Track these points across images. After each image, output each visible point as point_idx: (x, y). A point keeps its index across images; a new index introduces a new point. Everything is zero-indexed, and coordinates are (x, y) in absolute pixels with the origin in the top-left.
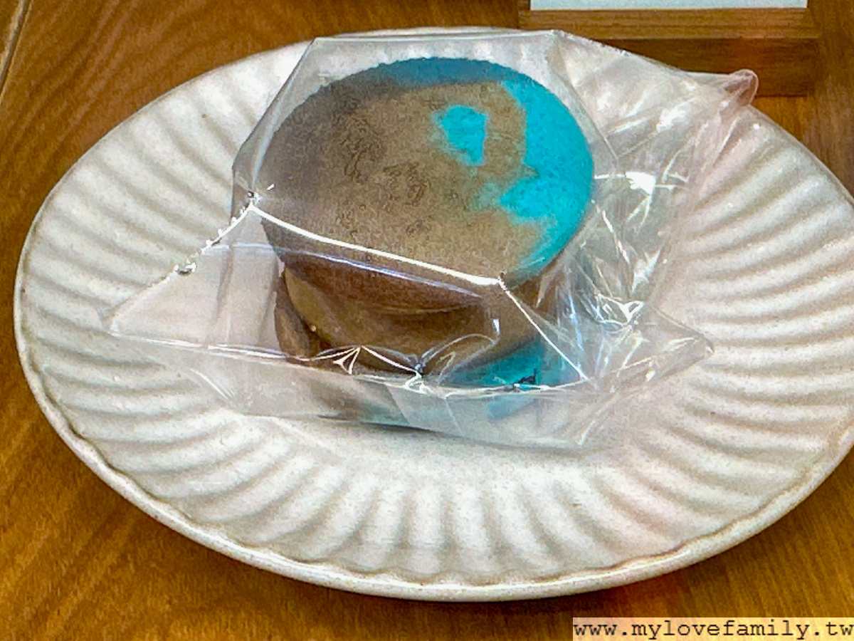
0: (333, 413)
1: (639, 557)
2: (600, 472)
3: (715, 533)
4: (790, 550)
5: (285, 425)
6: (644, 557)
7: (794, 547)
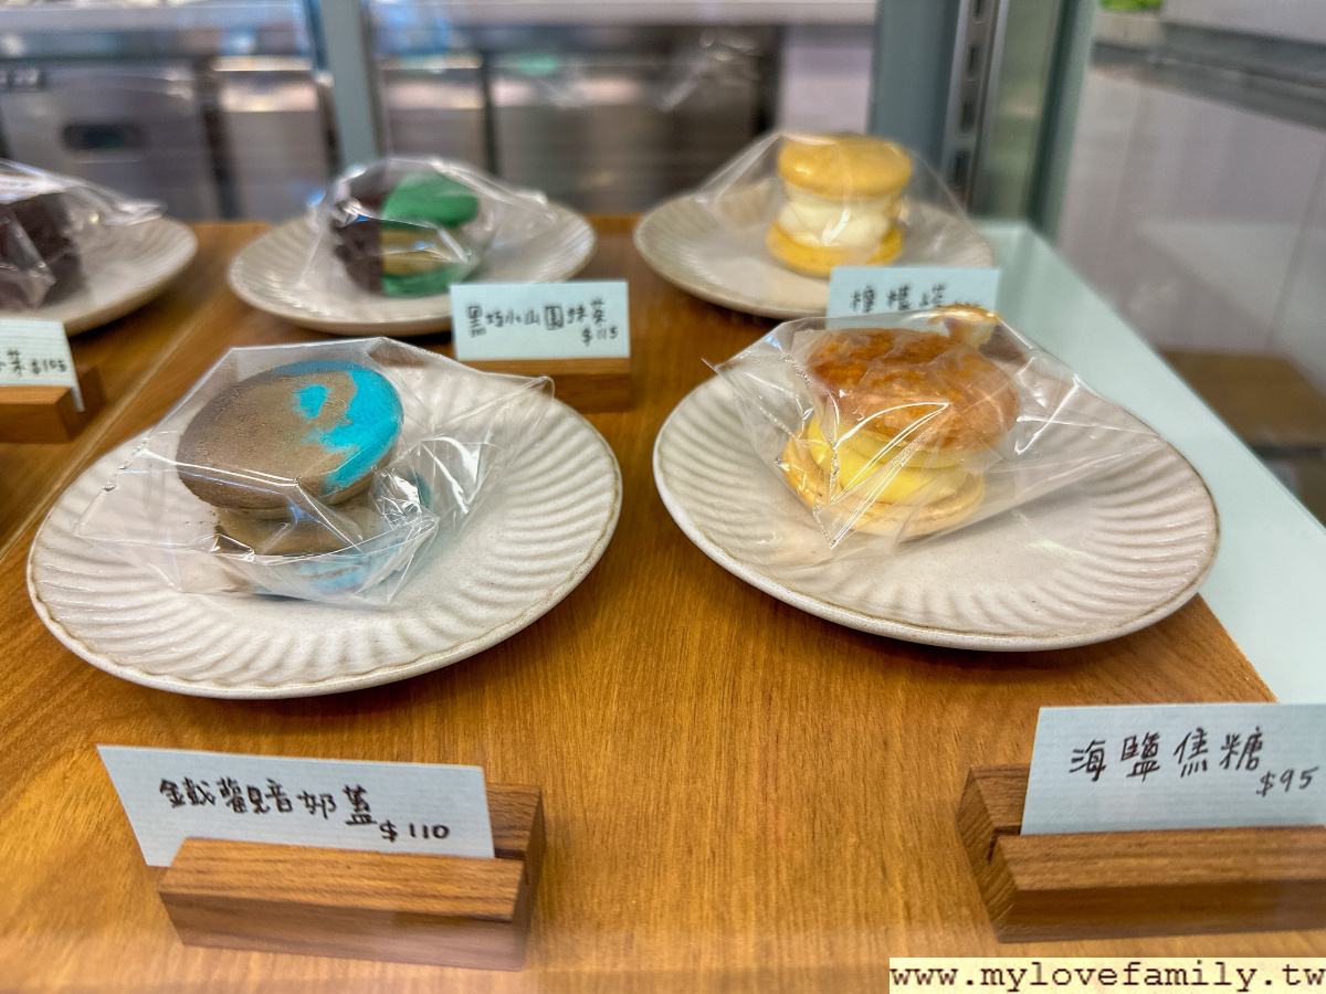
0: (232, 587)
1: (386, 666)
2: (404, 621)
3: (446, 650)
4: (532, 670)
5: (206, 599)
6: (391, 666)
7: (535, 668)
